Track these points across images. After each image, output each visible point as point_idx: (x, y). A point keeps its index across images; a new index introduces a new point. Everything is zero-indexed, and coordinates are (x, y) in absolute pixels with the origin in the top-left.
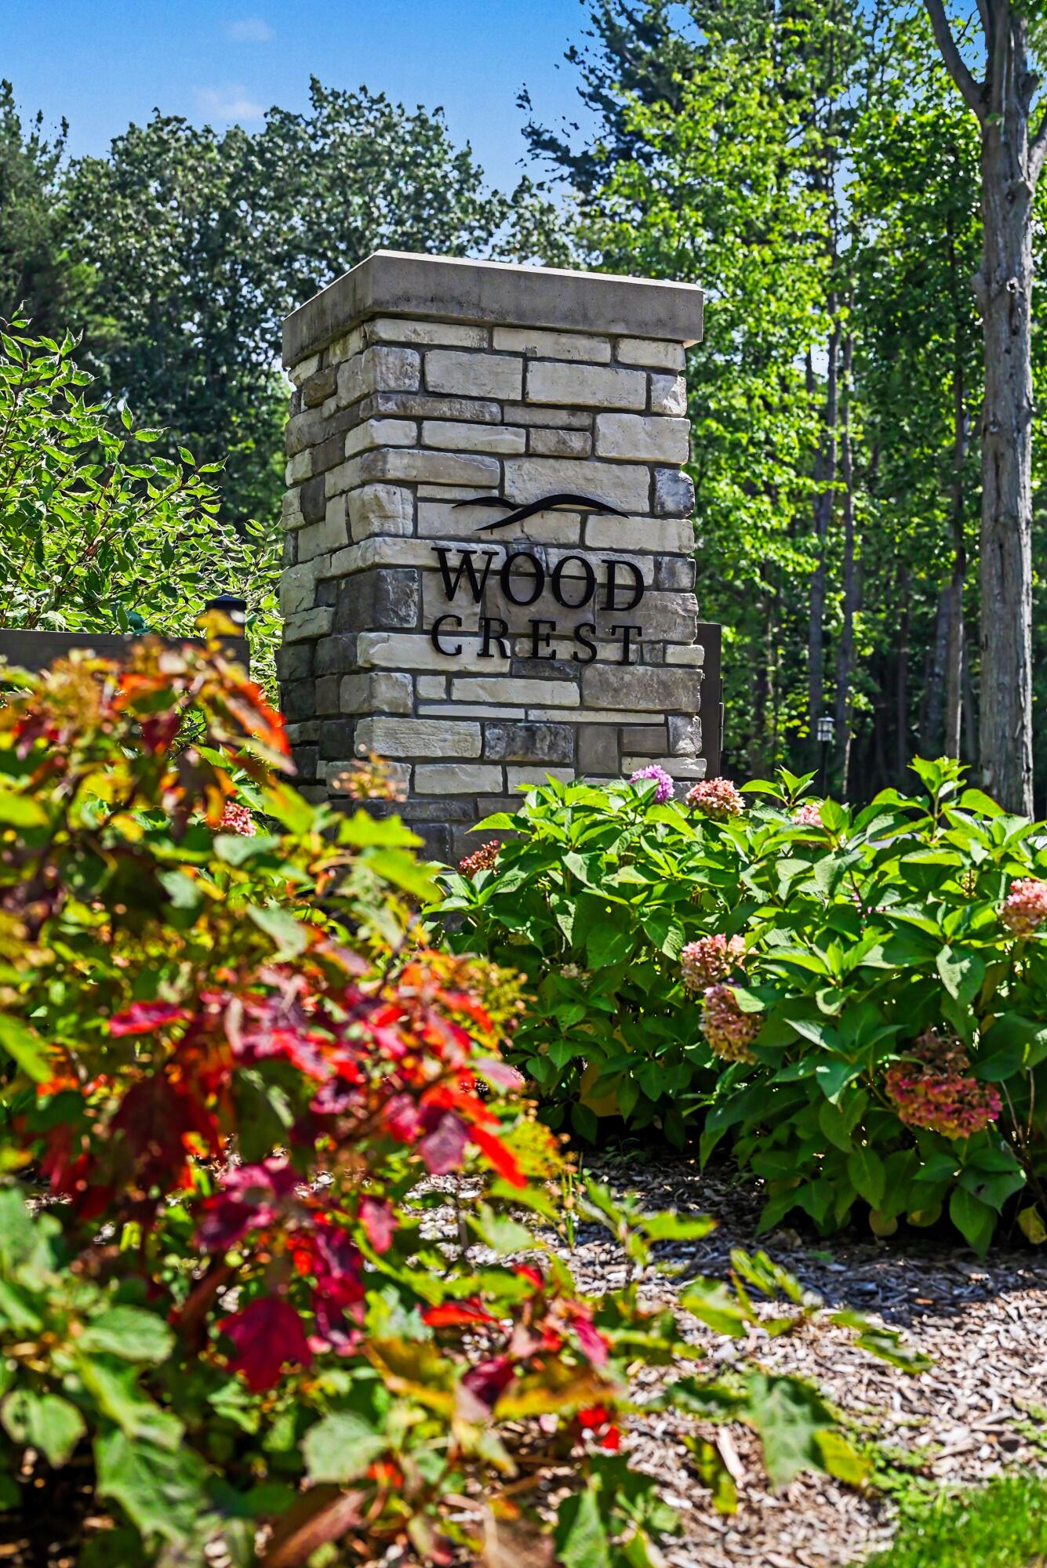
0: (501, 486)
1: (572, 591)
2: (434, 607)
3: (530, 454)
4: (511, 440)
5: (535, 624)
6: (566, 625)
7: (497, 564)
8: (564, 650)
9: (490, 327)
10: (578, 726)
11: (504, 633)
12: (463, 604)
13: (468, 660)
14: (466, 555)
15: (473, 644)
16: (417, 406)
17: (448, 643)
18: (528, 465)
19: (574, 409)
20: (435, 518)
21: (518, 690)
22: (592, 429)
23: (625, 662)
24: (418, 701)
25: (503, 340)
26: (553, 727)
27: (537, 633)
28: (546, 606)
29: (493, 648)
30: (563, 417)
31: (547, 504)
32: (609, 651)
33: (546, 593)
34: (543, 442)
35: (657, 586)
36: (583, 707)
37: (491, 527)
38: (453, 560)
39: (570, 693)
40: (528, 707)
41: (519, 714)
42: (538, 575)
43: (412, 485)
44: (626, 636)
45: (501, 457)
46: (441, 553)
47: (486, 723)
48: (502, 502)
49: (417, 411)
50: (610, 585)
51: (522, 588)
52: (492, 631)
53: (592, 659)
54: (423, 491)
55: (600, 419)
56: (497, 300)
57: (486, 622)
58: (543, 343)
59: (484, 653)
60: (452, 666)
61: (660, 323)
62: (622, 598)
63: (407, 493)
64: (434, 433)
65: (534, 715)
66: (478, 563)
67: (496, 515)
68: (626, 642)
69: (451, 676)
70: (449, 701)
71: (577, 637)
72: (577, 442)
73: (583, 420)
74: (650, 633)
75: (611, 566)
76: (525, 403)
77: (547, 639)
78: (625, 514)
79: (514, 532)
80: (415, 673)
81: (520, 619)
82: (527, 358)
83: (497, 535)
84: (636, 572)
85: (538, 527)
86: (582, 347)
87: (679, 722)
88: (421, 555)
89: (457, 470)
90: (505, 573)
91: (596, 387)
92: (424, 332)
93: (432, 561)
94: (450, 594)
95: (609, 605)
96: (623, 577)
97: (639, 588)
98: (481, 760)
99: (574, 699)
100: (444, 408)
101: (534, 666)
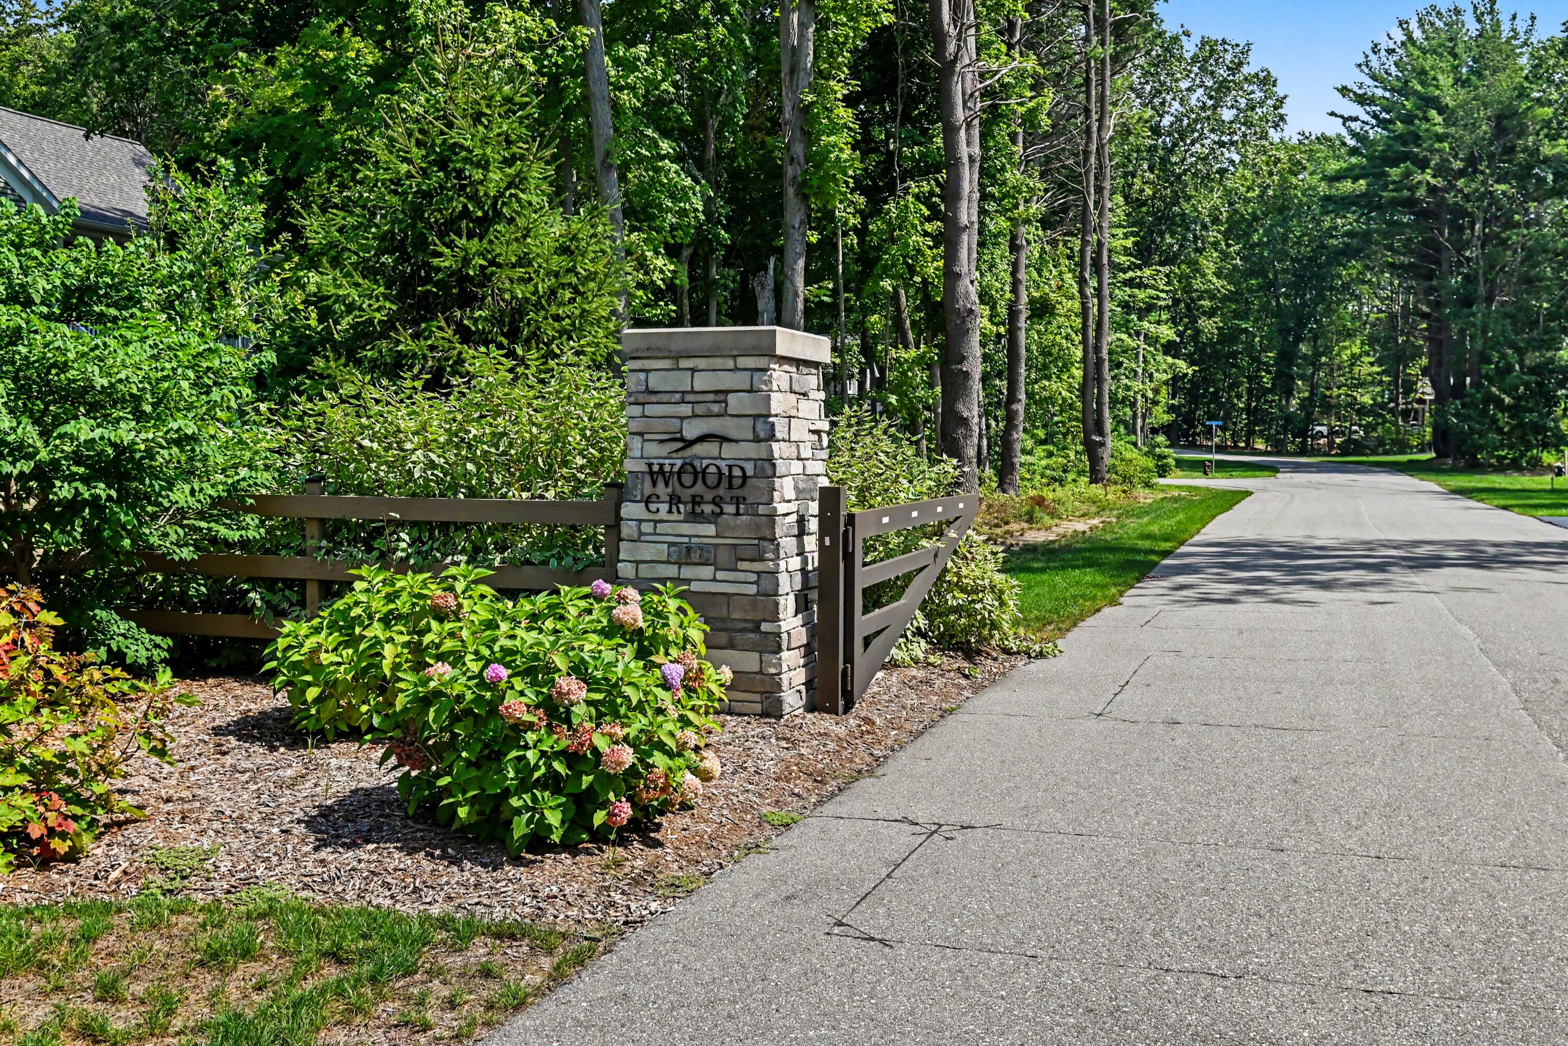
0: (681, 432)
1: (712, 480)
2: (648, 489)
3: (695, 416)
4: (686, 410)
5: (694, 497)
6: (709, 496)
7: (676, 469)
8: (708, 509)
9: (677, 358)
10: (716, 546)
11: (679, 501)
12: (661, 489)
13: (663, 515)
14: (661, 466)
15: (664, 507)
16: (641, 398)
17: (653, 507)
18: (695, 421)
19: (717, 392)
20: (653, 449)
21: (686, 528)
22: (726, 401)
23: (737, 514)
24: (641, 533)
25: (684, 363)
26: (701, 547)
27: (696, 501)
28: (699, 488)
29: (674, 509)
30: (711, 397)
31: (702, 439)
32: (730, 509)
33: (700, 482)
34: (700, 409)
35: (755, 476)
36: (718, 536)
37: (677, 451)
38: (656, 468)
39: (711, 530)
40: (690, 536)
41: (686, 540)
42: (696, 473)
43: (641, 434)
44: (738, 501)
45: (682, 419)
46: (650, 465)
47: (671, 544)
48: (682, 439)
49: (641, 400)
50: (731, 477)
51: (687, 479)
52: (674, 500)
53: (722, 513)
54: (647, 437)
55: (730, 396)
56: (675, 346)
57: (672, 496)
58: (701, 363)
59: (670, 511)
60: (657, 517)
61: (754, 348)
62: (737, 482)
63: (639, 438)
64: (650, 410)
65: (694, 540)
66: (667, 468)
67: (680, 445)
68: (738, 504)
69: (656, 522)
70: (655, 534)
71: (714, 502)
72: (716, 408)
73: (721, 397)
74: (750, 499)
75: (730, 467)
76: (693, 392)
77: (699, 504)
78: (736, 441)
79: (688, 453)
80: (640, 521)
81: (686, 494)
82: (693, 370)
83: (680, 454)
84: (742, 469)
85: (698, 449)
86: (718, 363)
87: (765, 544)
88: (641, 467)
89: (658, 425)
90: (679, 473)
91: (726, 381)
92: (647, 364)
93: (645, 468)
94: (654, 484)
95: (730, 487)
96: (737, 472)
97: (745, 477)
98: (668, 562)
99: (713, 533)
100: (653, 398)
101: (694, 517)
